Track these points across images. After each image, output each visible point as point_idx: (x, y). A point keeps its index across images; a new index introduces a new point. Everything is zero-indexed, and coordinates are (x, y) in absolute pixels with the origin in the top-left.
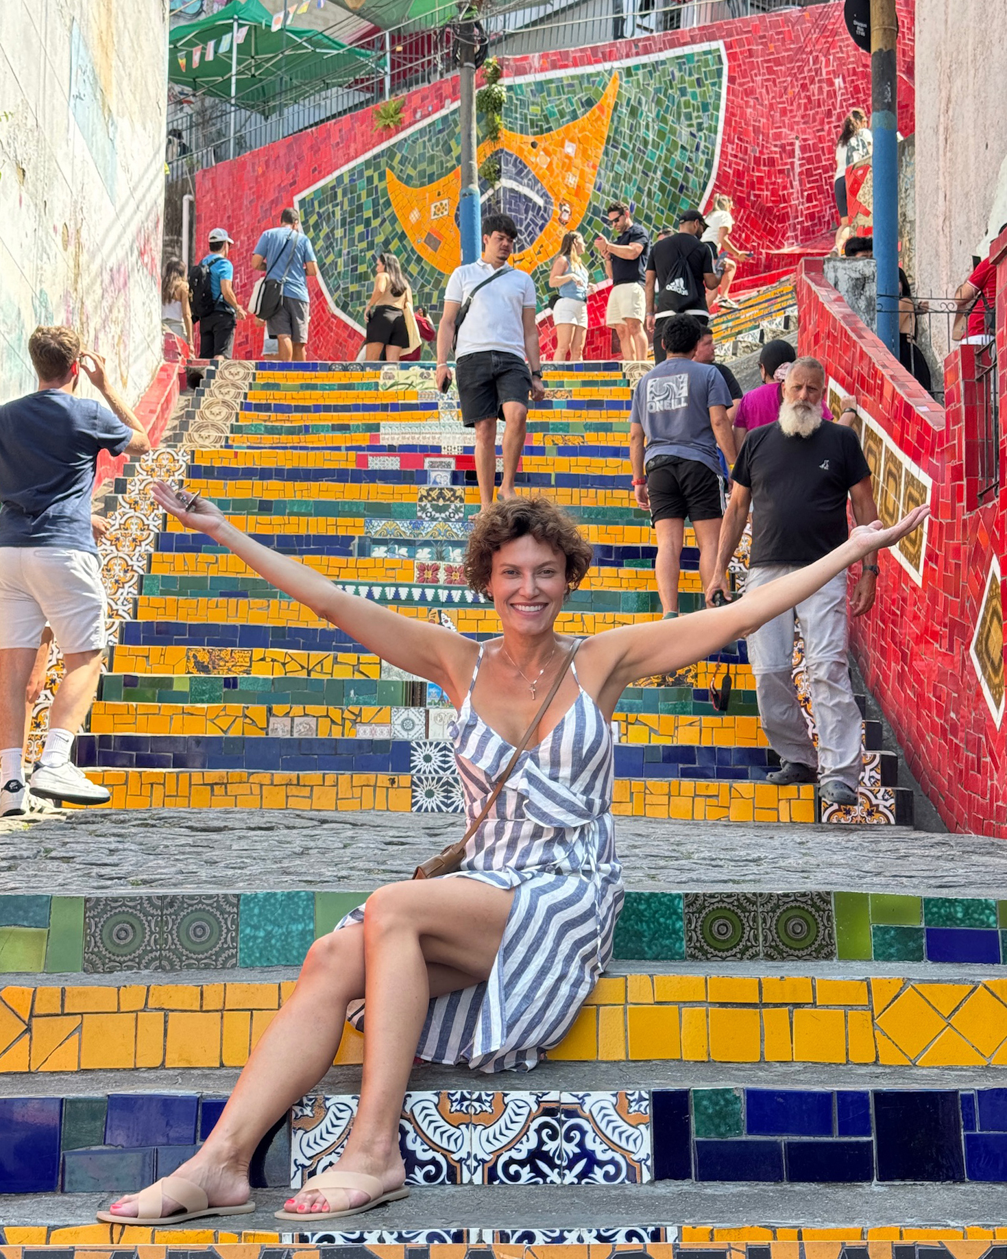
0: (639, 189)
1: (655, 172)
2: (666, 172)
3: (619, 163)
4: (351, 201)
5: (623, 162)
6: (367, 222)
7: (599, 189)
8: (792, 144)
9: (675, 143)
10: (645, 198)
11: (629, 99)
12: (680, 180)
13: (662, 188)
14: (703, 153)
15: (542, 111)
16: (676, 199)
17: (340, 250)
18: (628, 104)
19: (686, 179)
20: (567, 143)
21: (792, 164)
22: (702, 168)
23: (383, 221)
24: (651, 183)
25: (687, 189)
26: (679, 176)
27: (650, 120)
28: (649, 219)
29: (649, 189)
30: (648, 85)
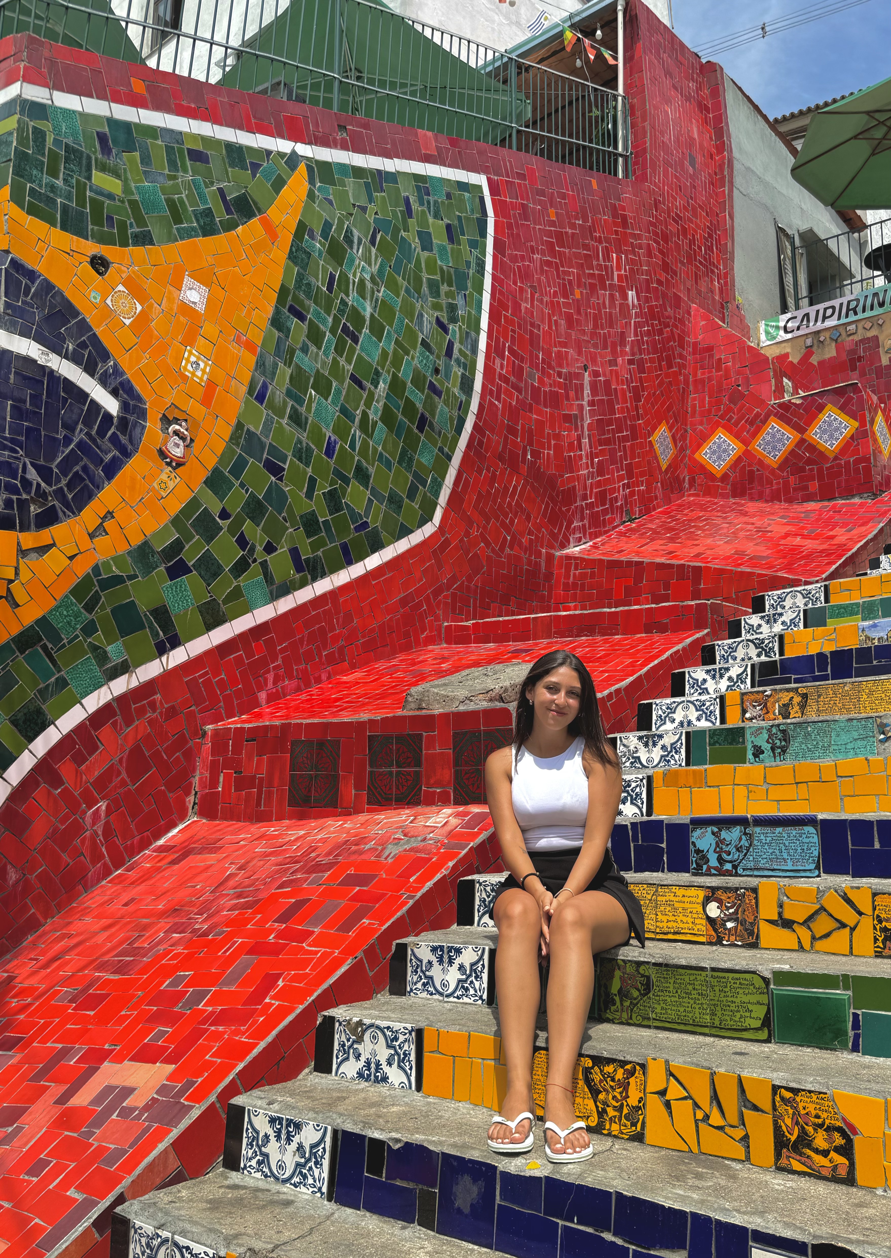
0: (344, 411)
1: (376, 384)
2: (396, 386)
3: (305, 350)
5: (313, 348)
7: (260, 398)
8: (579, 376)
9: (411, 334)
10: (355, 430)
11: (327, 226)
12: (419, 406)
13: (387, 417)
14: (458, 361)
15: (126, 189)
16: (411, 443)
18: (325, 234)
19: (430, 406)
20: (187, 281)
21: (581, 407)
22: (456, 391)
24: (368, 404)
25: (431, 426)
26: (418, 398)
27: (367, 277)
28: (362, 475)
29: (365, 415)
30: (364, 209)
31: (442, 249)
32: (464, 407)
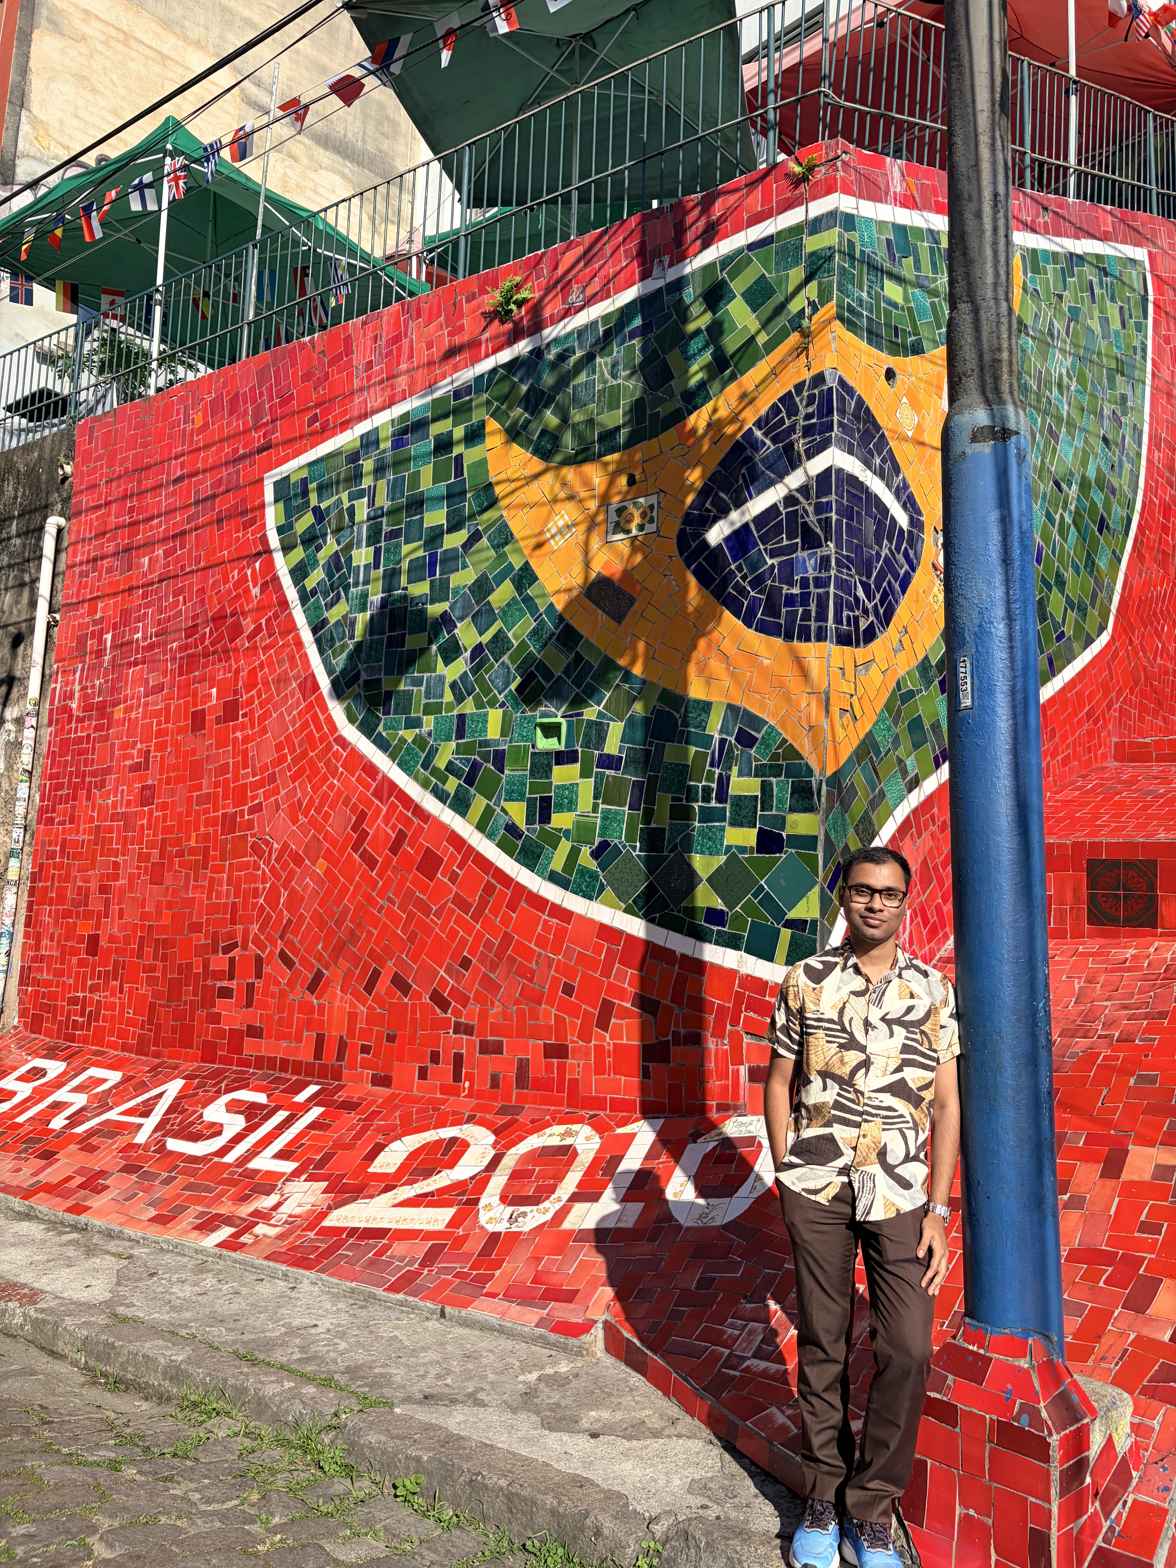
0: (1048, 515)
1: (1070, 486)
2: (1084, 487)
4: (395, 489)
6: (435, 536)
10: (1055, 535)
11: (1036, 318)
12: (1100, 506)
13: (1077, 519)
14: (1128, 456)
15: (906, 297)
16: (1094, 547)
17: (365, 596)
18: (1036, 328)
19: (1107, 505)
22: (1126, 488)
23: (475, 537)
24: (1064, 507)
25: (1108, 528)
26: (1098, 497)
27: (1064, 371)
28: (1061, 583)
29: (1062, 517)
30: (1060, 297)
31: (1117, 333)
32: (1130, 505)
